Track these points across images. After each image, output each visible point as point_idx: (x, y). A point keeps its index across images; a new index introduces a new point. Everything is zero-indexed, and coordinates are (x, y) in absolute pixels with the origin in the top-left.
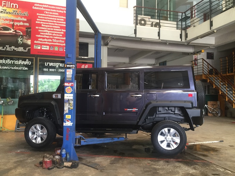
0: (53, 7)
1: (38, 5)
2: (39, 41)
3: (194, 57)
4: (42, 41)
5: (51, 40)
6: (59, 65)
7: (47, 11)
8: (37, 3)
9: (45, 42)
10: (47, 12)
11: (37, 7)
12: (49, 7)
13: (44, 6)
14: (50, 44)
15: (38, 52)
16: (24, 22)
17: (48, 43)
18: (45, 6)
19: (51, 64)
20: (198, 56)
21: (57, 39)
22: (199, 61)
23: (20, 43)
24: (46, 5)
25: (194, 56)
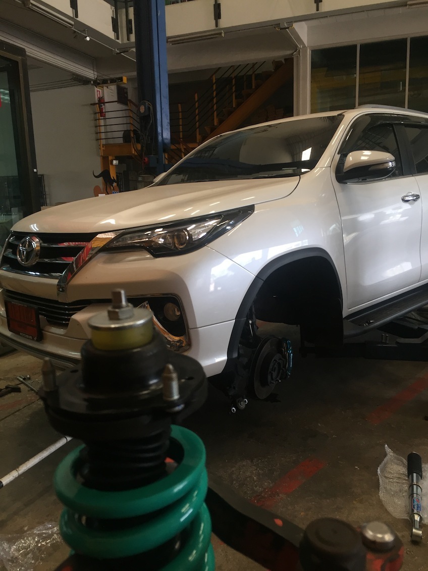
3: (97, 92)
20: (105, 91)
22: (108, 107)
25: (96, 89)
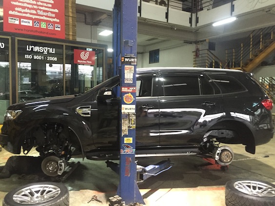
2: (16, 11)
3: (196, 46)
4: (20, 12)
5: (34, 12)
6: (48, 50)
9: (27, 13)
14: (34, 17)
15: (16, 29)
17: (31, 16)
19: (36, 49)
20: (200, 46)
21: (44, 11)
22: (201, 52)
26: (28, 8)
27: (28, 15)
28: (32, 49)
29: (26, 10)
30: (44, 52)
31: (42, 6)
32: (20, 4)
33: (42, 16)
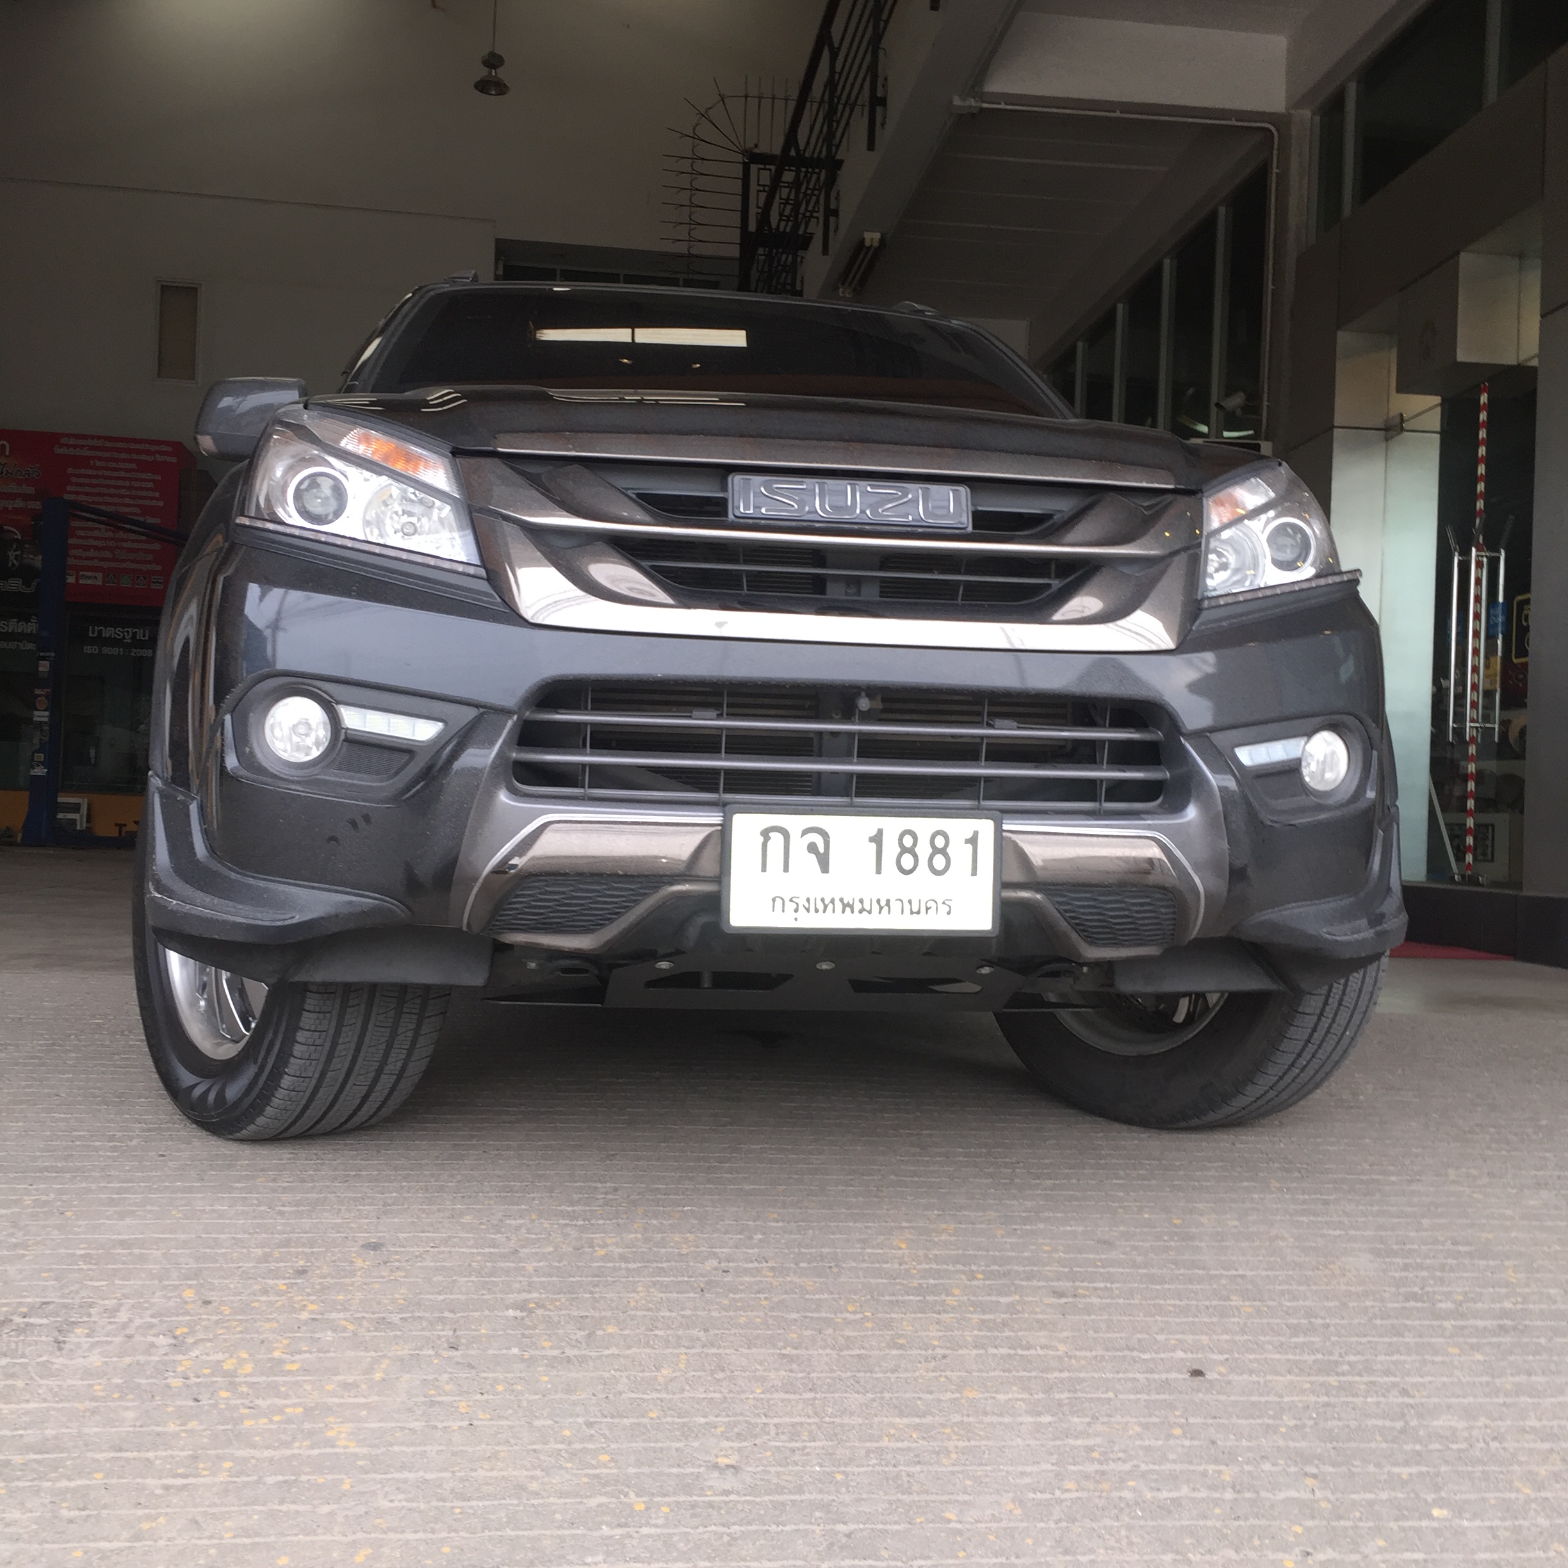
0: (120, 445)
1: (72, 441)
2: (72, 557)
4: (80, 558)
5: (108, 554)
6: (134, 634)
7: (100, 459)
8: (69, 435)
9: (92, 559)
10: (98, 463)
11: (68, 446)
12: (109, 444)
13: (90, 442)
14: (105, 565)
16: (25, 497)
17: (102, 564)
18: (95, 443)
19: (108, 632)
21: (130, 550)
23: (13, 565)
24: (99, 437)
26: (96, 548)
27: (95, 563)
28: (100, 632)
29: (92, 553)
30: (124, 638)
31: (126, 540)
32: (81, 542)
33: (124, 561)
